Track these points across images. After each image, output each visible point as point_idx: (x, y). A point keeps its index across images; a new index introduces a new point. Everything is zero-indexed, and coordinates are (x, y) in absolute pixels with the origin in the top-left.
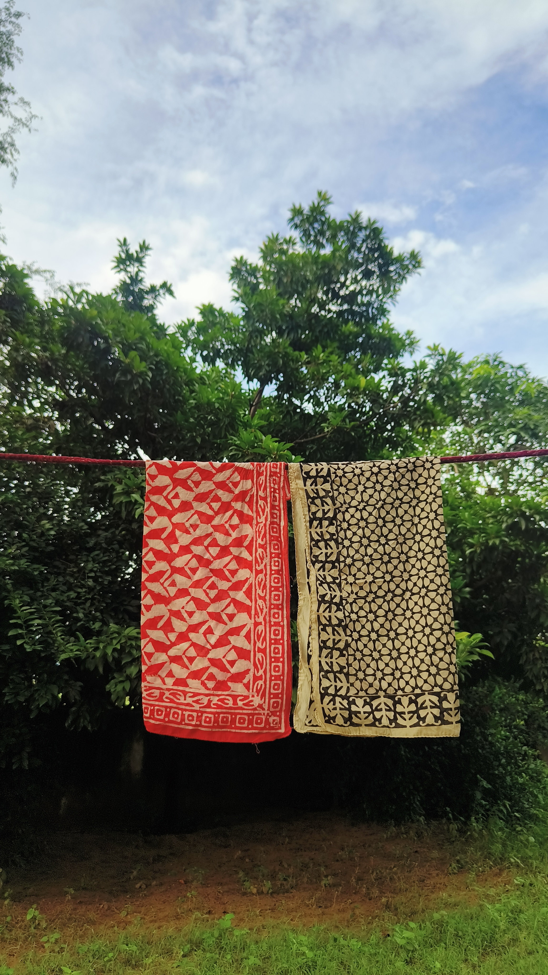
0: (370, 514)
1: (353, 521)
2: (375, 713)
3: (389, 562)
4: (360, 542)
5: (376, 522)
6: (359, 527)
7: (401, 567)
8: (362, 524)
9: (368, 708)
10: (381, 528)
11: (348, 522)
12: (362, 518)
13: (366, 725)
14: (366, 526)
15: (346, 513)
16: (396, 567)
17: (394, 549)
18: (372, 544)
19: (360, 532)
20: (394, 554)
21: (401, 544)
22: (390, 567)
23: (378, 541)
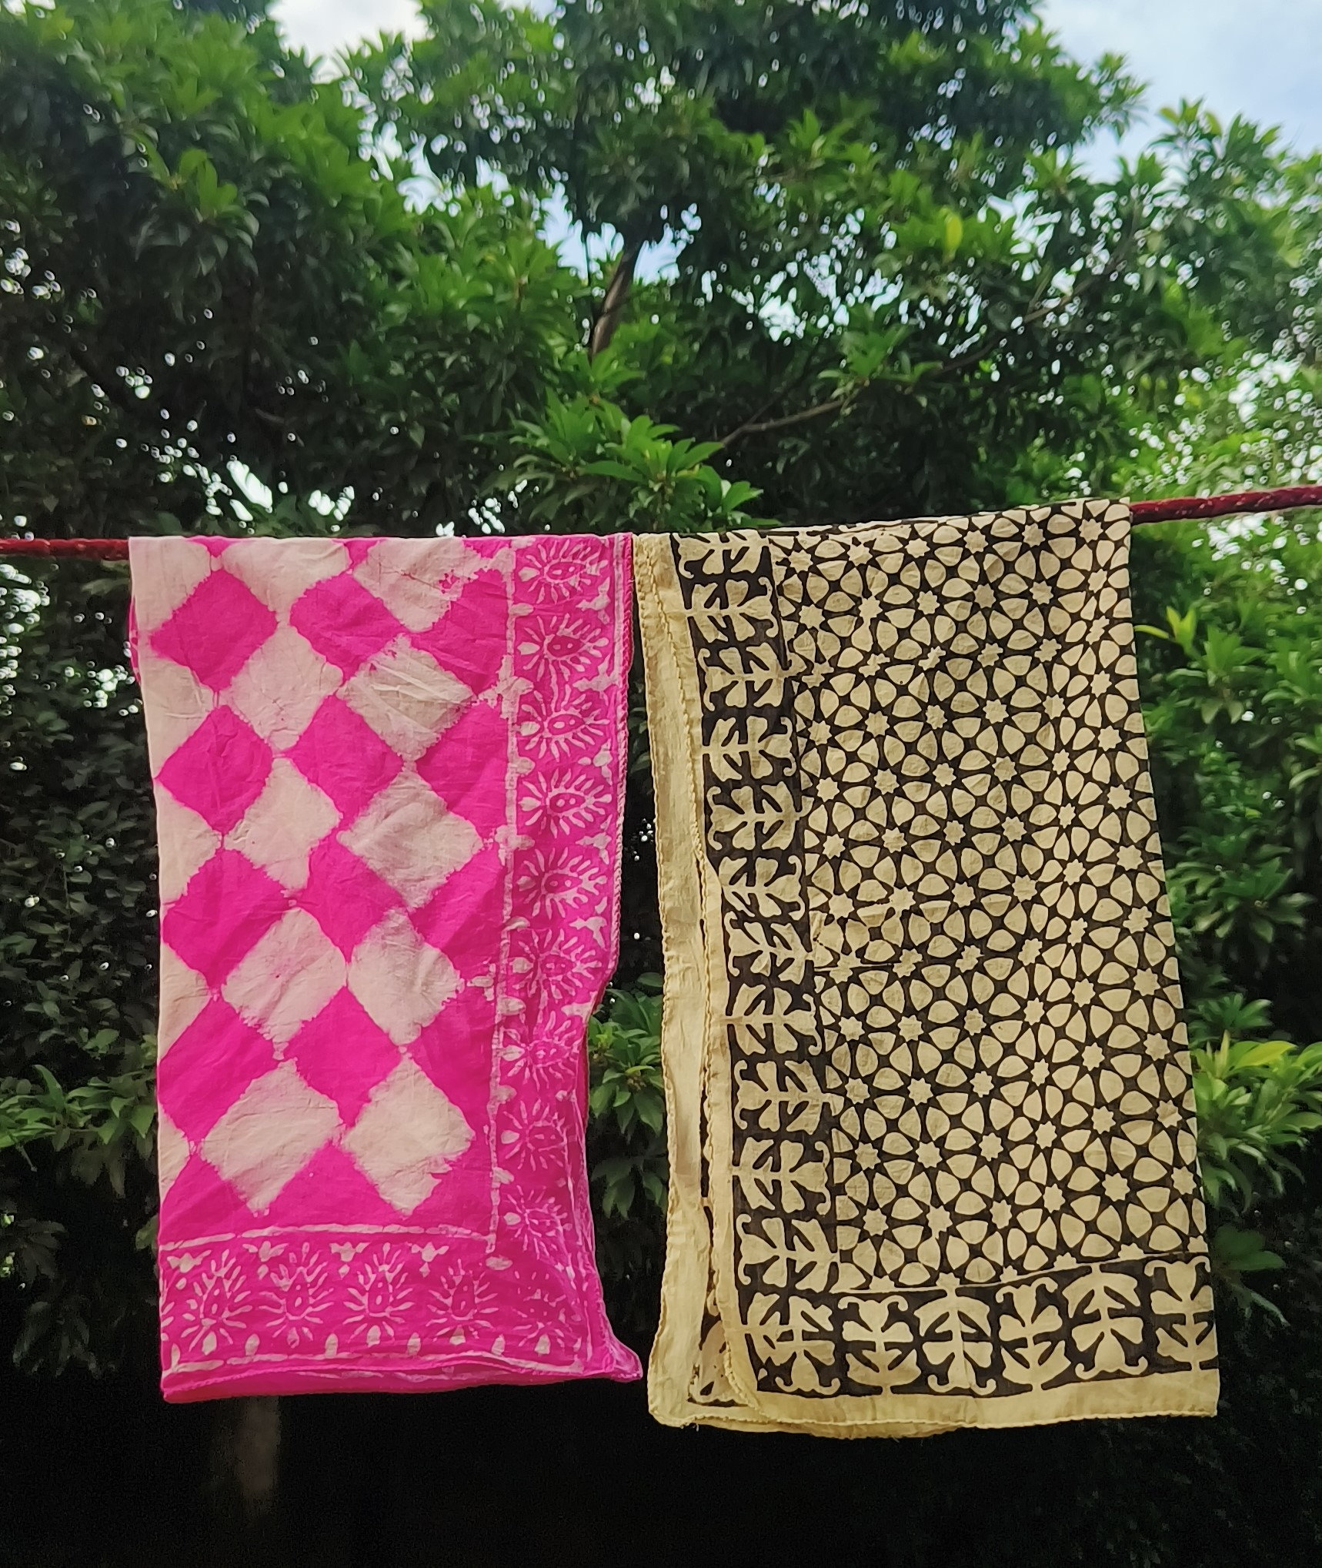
0: (902, 690)
1: (847, 717)
2: (927, 1347)
3: (966, 843)
4: (869, 782)
5: (920, 717)
6: (867, 737)
7: (1007, 859)
8: (877, 724)
9: (901, 1333)
10: (938, 734)
11: (830, 721)
12: (875, 707)
13: (895, 1390)
14: (891, 732)
15: (826, 692)
16: (989, 861)
17: (981, 801)
18: (907, 788)
19: (869, 752)
20: (983, 818)
21: (1007, 786)
22: (971, 861)
23: (928, 778)
